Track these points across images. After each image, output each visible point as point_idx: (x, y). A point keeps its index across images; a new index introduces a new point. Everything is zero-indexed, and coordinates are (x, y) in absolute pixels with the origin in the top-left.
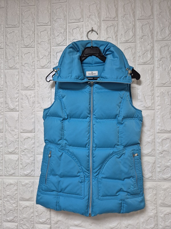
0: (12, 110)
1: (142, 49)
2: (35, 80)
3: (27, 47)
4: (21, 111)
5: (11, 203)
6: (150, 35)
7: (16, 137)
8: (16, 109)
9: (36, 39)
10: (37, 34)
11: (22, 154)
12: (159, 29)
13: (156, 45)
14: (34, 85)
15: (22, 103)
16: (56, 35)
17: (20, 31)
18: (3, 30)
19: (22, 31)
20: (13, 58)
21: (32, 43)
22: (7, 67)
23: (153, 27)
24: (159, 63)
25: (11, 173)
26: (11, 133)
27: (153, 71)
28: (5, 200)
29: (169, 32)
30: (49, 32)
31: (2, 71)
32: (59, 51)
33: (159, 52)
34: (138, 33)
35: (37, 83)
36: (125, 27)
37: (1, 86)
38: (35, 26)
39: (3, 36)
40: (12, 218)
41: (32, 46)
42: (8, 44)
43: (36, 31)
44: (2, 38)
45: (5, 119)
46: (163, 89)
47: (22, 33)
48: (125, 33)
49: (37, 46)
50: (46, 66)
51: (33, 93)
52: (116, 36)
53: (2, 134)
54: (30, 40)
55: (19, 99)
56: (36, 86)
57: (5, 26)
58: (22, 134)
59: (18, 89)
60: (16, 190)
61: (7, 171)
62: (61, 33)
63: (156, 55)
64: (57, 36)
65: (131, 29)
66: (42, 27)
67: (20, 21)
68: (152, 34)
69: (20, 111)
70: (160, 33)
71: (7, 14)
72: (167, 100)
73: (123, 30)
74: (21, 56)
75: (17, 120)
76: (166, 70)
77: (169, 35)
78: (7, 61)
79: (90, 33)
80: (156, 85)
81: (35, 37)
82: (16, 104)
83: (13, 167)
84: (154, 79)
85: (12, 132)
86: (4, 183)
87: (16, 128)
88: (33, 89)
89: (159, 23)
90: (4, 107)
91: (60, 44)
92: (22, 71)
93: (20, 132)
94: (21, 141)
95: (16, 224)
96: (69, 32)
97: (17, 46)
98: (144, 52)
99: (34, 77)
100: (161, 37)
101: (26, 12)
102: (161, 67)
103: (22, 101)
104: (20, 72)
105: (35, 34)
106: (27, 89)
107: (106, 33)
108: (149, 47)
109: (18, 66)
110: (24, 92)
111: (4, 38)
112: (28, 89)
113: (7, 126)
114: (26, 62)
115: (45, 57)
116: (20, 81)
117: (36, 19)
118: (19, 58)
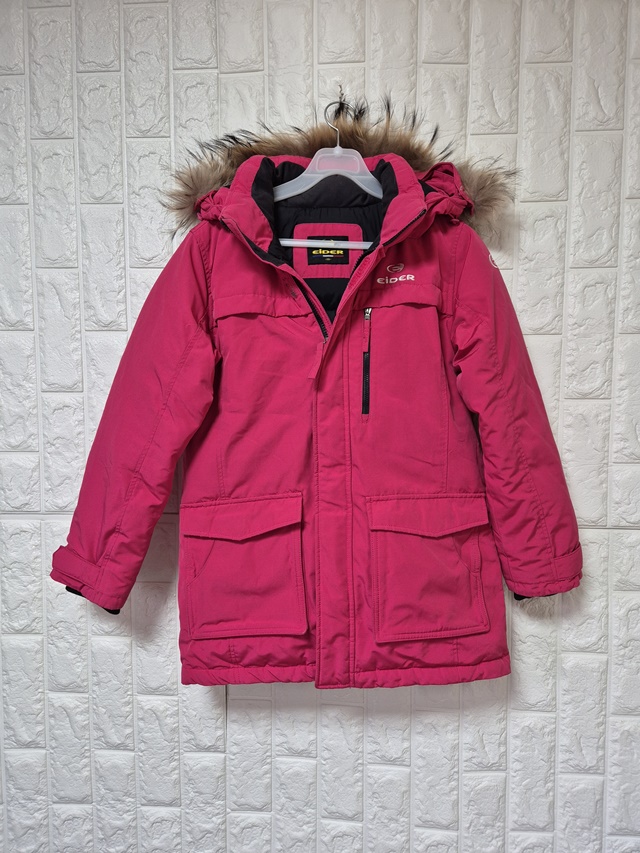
0: (108, 327)
3: (144, 134)
8: (118, 325)
9: (172, 111)
10: (177, 96)
14: (168, 253)
15: (136, 305)
17: (123, 85)
18: (68, 78)
19: (130, 86)
20: (104, 169)
21: (161, 125)
22: (86, 198)
30: (212, 91)
31: (73, 208)
37: (73, 253)
38: (168, 69)
39: (72, 98)
40: (114, 624)
41: (162, 134)
42: (87, 125)
43: (172, 85)
44: (69, 103)
45: (88, 351)
47: (128, 91)
49: (175, 132)
53: (81, 395)
54: (155, 113)
55: (125, 295)
57: (75, 67)
59: (122, 265)
66: (190, 71)
67: (123, 52)
71: (80, 29)
74: (130, 165)
78: (87, 179)
81: (168, 103)
82: (118, 309)
90: (82, 319)
92: (134, 209)
95: (128, 640)
97: (117, 133)
101: (139, 24)
103: (135, 300)
104: (126, 212)
105: (168, 95)
106: (148, 264)
109: (118, 194)
110: (141, 275)
111: (72, 106)
112: (151, 265)
113: (93, 372)
114: (145, 183)
116: (127, 237)
117: (171, 47)
118: (122, 171)
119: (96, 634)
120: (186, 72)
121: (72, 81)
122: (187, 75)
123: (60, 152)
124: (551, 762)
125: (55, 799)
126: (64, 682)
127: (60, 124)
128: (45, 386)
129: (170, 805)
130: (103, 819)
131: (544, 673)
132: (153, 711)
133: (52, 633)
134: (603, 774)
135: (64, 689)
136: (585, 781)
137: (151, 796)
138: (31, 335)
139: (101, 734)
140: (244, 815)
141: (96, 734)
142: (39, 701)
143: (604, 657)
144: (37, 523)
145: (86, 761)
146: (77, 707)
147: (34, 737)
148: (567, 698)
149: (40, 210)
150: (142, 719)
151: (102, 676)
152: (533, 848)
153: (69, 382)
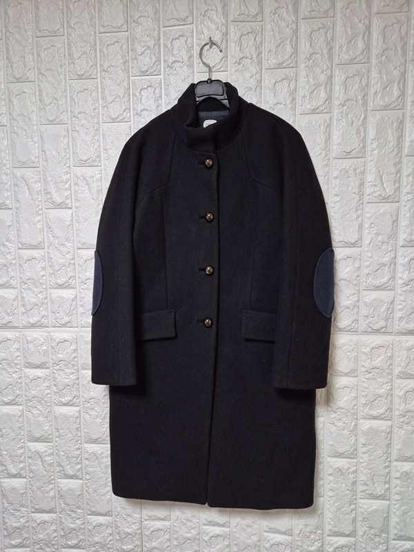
0: (60, 206)
1: (308, 82)
2: (99, 146)
3: (80, 77)
4: (77, 208)
5: (66, 373)
6: (325, 52)
7: (70, 257)
8: (66, 204)
9: (98, 61)
10: (101, 51)
11: (83, 287)
12: (344, 39)
13: (337, 72)
14: (98, 156)
15: (77, 192)
16: (139, 51)
17: (66, 44)
18: (30, 41)
19: (70, 45)
20: (55, 102)
21: (91, 70)
22: (43, 121)
23: (333, 35)
24: (341, 110)
25: (63, 322)
26: (59, 250)
27: (329, 126)
28: (56, 368)
29: (364, 46)
30: (125, 47)
31: (35, 128)
32: (146, 86)
33: (342, 88)
34: (303, 47)
35: (104, 153)
36: (277, 35)
37: (36, 158)
38: (95, 33)
39: (33, 54)
40: (69, 398)
41: (92, 76)
42: (43, 72)
43: (98, 44)
44: (31, 58)
45: (47, 222)
46: (346, 164)
47: (70, 49)
48: (277, 47)
49: (101, 75)
50: (121, 118)
51: (97, 172)
52: (259, 54)
53: (43, 251)
54: (87, 63)
55: (70, 184)
56: (102, 159)
57: (34, 33)
58: (79, 251)
59: (68, 165)
60: (76, 350)
61: (56, 318)
62: (149, 48)
63: (337, 95)
64: (141, 55)
65: (289, 40)
66: (109, 34)
67: (65, 22)
68: (331, 49)
69: (74, 207)
70: (345, 47)
71: (37, 8)
72: (352, 184)
73: (273, 41)
74: (71, 98)
75: (69, 226)
76: (354, 125)
77: (363, 52)
78: (44, 108)
79: (208, 47)
80: (334, 156)
81: (96, 56)
82: (66, 194)
83: (68, 311)
84: (330, 143)
85: (62, 249)
86: (52, 339)
87: (68, 240)
88: (96, 164)
89: (345, 25)
90: (43, 201)
91: (147, 71)
92: (75, 127)
93: (76, 248)
94: (79, 265)
95: (78, 409)
96: (165, 46)
97: (62, 77)
98: (313, 88)
99: (98, 141)
100: (346, 57)
101: (76, 4)
102: (344, 119)
103: (77, 188)
104: (70, 130)
105: (96, 51)
106: (85, 163)
107: (238, 49)
108: (323, 77)
109: (65, 118)
110: (80, 171)
111: (33, 59)
112: (87, 165)
113: (50, 236)
114: (81, 110)
115: (117, 99)
116: (71, 146)
117: (97, 19)
118: (66, 102)
119: (57, 405)
120: (107, 34)
121: (33, 43)
122: (107, 37)
123: (26, 90)
124: (354, 491)
125: (33, 510)
126: (38, 435)
127: (26, 72)
128: (20, 246)
129: (105, 515)
130: (63, 523)
131: (348, 433)
132: (94, 454)
133: (29, 404)
134: (389, 500)
135: (37, 440)
136: (377, 504)
137: (94, 509)
138: (11, 212)
139: (61, 469)
140: (152, 523)
141: (58, 469)
142: (21, 448)
143: (389, 423)
144: (17, 334)
145: (51, 486)
146: (46, 451)
147: (19, 471)
148: (364, 449)
149: (14, 130)
150: (87, 459)
151: (61, 431)
152: (342, 548)
153: (35, 242)
